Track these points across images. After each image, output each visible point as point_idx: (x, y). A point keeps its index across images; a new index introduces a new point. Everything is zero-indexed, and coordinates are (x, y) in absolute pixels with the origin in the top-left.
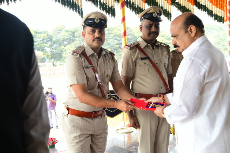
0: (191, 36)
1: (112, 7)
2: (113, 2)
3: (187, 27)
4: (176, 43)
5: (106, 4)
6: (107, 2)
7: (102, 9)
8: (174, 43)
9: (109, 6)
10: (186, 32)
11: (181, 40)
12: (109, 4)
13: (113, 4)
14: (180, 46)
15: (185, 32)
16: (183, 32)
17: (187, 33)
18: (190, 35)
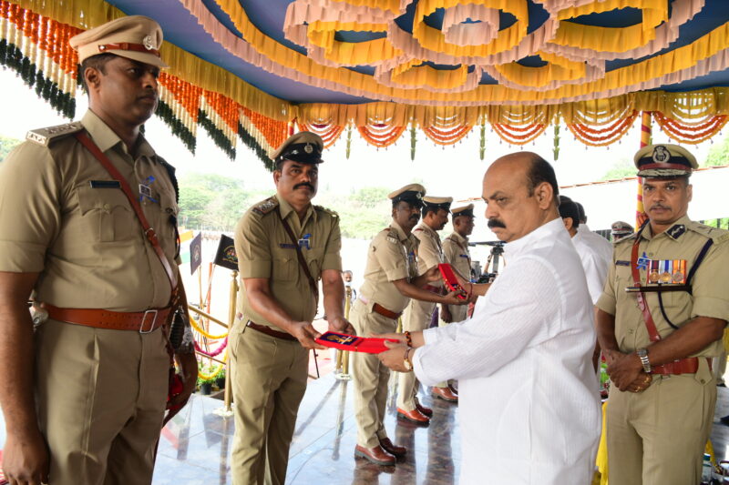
0: (540, 207)
1: (68, 94)
2: (72, 85)
3: (535, 184)
4: (499, 215)
5: (56, 84)
6: (59, 81)
7: (42, 93)
8: (493, 215)
9: (61, 91)
10: (531, 194)
11: (516, 211)
12: (62, 86)
13: (72, 88)
14: (507, 227)
15: (527, 194)
16: (523, 192)
17: (532, 198)
18: (538, 204)
